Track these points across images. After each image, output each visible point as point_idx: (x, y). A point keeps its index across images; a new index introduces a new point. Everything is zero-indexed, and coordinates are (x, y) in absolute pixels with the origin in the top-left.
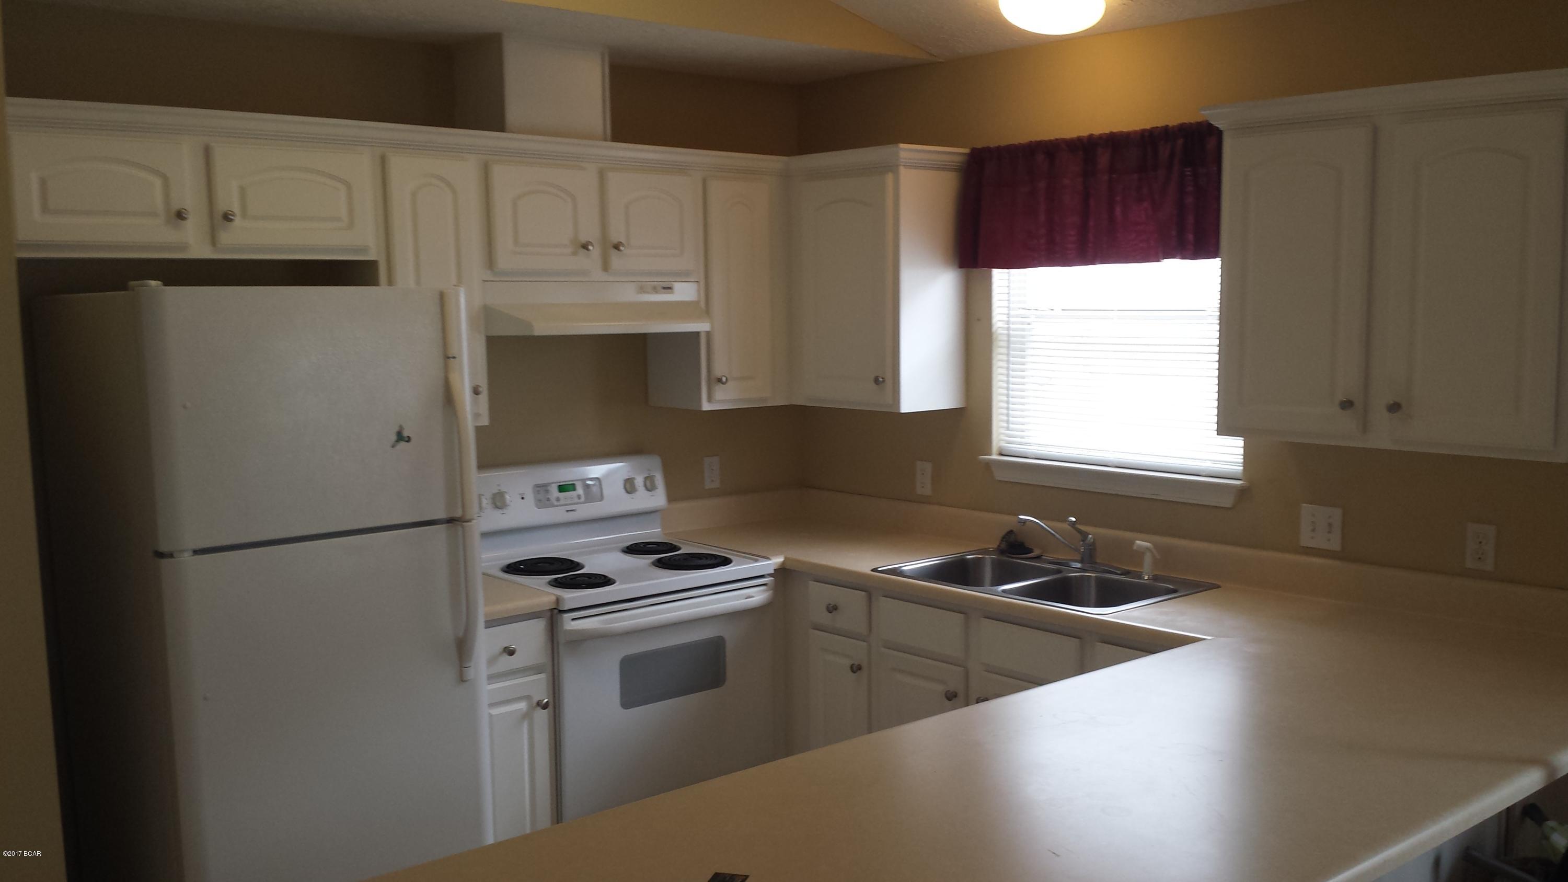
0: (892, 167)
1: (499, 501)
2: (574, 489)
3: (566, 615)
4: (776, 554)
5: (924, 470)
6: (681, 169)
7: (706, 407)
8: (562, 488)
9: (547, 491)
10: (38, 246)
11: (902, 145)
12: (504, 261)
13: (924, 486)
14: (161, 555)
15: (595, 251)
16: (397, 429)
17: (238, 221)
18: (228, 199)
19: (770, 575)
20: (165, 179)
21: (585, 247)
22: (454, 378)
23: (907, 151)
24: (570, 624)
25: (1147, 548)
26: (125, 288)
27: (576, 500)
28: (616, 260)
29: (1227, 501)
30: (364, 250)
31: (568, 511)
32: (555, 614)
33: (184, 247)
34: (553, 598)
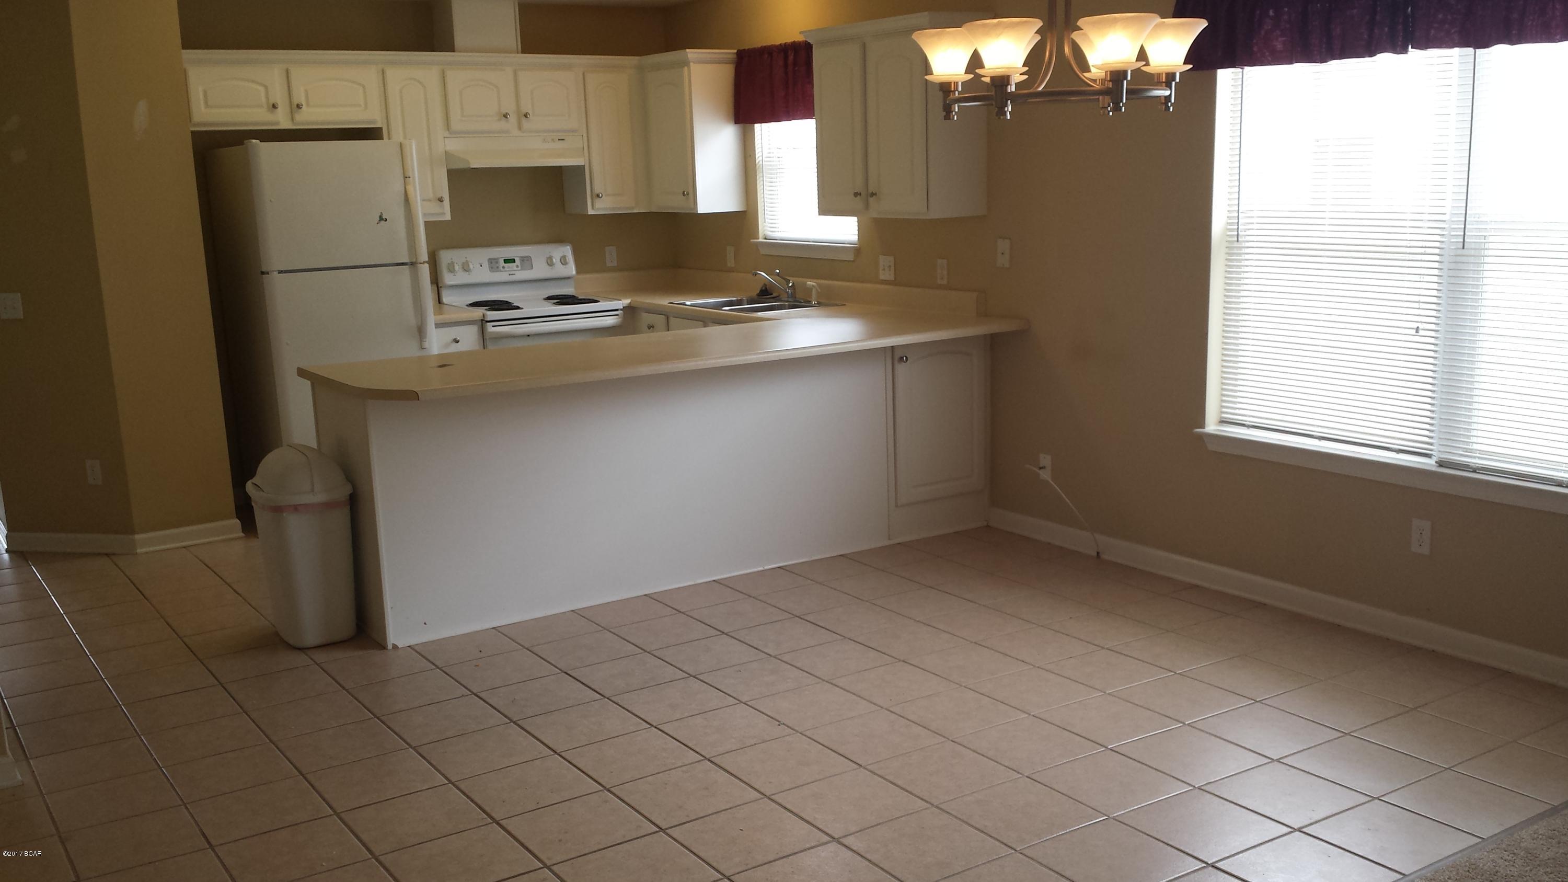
0: (685, 63)
1: (466, 268)
2: (515, 262)
3: (488, 324)
4: (626, 298)
5: (730, 250)
6: (568, 67)
7: (591, 212)
8: (506, 261)
9: (497, 263)
10: (205, 124)
11: (688, 50)
12: (456, 125)
13: (731, 263)
14: (263, 273)
15: (513, 119)
16: (380, 214)
17: (304, 108)
18: (300, 97)
19: (621, 310)
20: (266, 87)
21: (505, 116)
22: (410, 189)
23: (691, 53)
24: (490, 328)
25: (813, 286)
26: (242, 144)
27: (515, 268)
28: (526, 124)
29: (851, 257)
30: (374, 122)
31: (509, 275)
32: (483, 322)
33: (278, 123)
34: (482, 314)
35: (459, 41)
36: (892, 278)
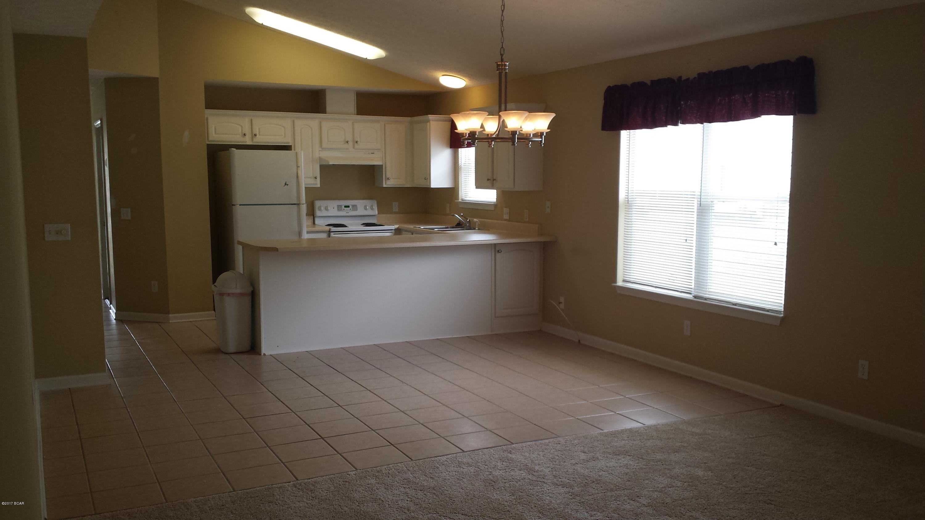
0: (428, 121)
1: (326, 209)
2: (349, 207)
3: (332, 233)
4: (397, 225)
5: (448, 205)
6: (378, 121)
7: (384, 186)
8: (345, 207)
9: (341, 207)
10: (214, 141)
11: (429, 115)
12: (324, 145)
13: (448, 211)
14: (233, 205)
15: (351, 143)
16: (285, 182)
17: (258, 136)
18: (256, 131)
19: (394, 230)
20: (242, 127)
21: (347, 142)
22: (299, 172)
23: (431, 117)
24: (332, 235)
25: (477, 221)
26: (228, 150)
27: (349, 210)
28: (357, 146)
29: (493, 208)
30: (289, 143)
31: (347, 213)
32: (330, 232)
33: (246, 142)
34: (329, 229)
35: (328, 109)
36: (508, 218)
